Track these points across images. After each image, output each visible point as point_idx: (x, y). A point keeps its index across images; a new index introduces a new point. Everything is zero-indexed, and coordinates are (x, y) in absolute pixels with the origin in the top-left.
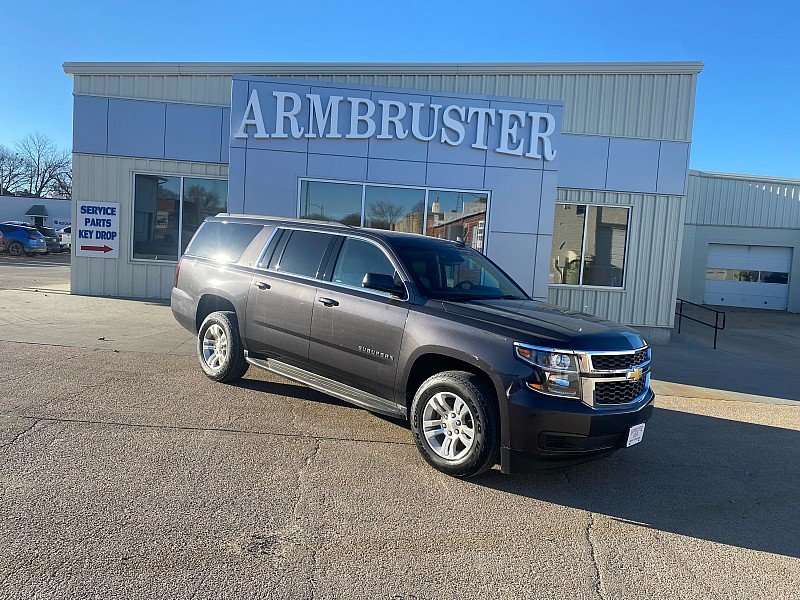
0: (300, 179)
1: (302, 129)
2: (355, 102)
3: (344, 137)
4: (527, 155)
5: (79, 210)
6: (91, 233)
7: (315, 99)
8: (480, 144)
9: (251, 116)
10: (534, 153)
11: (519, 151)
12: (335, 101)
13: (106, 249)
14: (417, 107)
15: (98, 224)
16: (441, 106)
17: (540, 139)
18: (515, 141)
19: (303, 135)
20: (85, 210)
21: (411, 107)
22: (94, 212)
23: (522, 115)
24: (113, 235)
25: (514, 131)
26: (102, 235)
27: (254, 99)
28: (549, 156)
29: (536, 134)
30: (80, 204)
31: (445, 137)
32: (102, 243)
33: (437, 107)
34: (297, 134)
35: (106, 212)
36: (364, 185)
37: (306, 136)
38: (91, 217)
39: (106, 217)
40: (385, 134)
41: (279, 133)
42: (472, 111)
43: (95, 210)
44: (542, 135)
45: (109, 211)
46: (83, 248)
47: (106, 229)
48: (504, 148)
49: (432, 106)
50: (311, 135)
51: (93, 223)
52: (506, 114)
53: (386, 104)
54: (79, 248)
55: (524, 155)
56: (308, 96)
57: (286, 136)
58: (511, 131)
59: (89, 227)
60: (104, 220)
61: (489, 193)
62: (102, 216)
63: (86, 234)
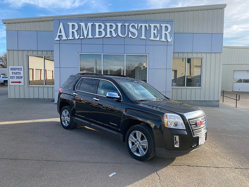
0: (79, 54)
1: (79, 35)
2: (97, 25)
3: (94, 37)
4: (161, 40)
5: (10, 69)
6: (14, 77)
7: (83, 24)
8: (143, 37)
9: (60, 32)
10: (163, 39)
11: (158, 39)
12: (90, 25)
13: (20, 82)
14: (119, 25)
15: (16, 74)
16: (128, 24)
17: (165, 34)
18: (156, 35)
20: (12, 69)
21: (117, 25)
22: (15, 70)
23: (158, 25)
24: (22, 77)
25: (156, 32)
26: (18, 78)
27: (61, 26)
28: (169, 40)
29: (164, 32)
30: (10, 67)
31: (130, 35)
32: (18, 80)
36: (102, 54)
37: (80, 38)
40: (108, 35)
41: (71, 37)
42: (140, 25)
43: (15, 69)
44: (166, 32)
45: (20, 69)
46: (12, 82)
47: (19, 75)
48: (152, 38)
49: (125, 24)
50: (82, 37)
51: (15, 74)
52: (152, 25)
53: (108, 25)
54: (10, 82)
55: (160, 40)
56: (80, 23)
57: (73, 38)
58: (154, 32)
59: (13, 75)
60: (18, 72)
61: (148, 55)
62: (18, 71)
63: (12, 77)
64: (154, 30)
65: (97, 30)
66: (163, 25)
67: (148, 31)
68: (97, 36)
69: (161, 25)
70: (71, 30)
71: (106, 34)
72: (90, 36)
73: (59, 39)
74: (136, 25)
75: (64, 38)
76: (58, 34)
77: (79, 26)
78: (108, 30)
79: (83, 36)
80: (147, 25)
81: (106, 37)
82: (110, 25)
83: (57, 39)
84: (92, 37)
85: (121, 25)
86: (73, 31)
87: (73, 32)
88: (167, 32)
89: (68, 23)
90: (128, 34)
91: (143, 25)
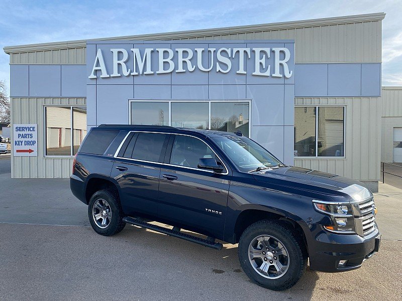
0: (130, 101)
1: (129, 70)
2: (161, 51)
3: (155, 73)
4: (273, 75)
5: (15, 129)
6: (22, 142)
7: (136, 51)
8: (241, 70)
9: (98, 64)
10: (277, 74)
11: (268, 73)
12: (148, 51)
13: (30, 151)
14: (199, 51)
15: (26, 137)
16: (215, 49)
17: (281, 64)
18: (264, 67)
19: (130, 74)
20: (18, 129)
21: (196, 51)
23: (268, 50)
24: (34, 143)
25: (263, 61)
26: (28, 143)
27: (99, 55)
28: (288, 75)
29: (278, 61)
30: (15, 126)
31: (218, 68)
32: (27, 148)
33: (212, 50)
34: (126, 73)
35: (29, 129)
36: (170, 102)
37: (132, 74)
38: (21, 133)
39: (30, 133)
40: (181, 69)
41: (115, 74)
42: (235, 50)
43: (23, 129)
44: (281, 62)
45: (31, 129)
46: (18, 151)
47: (30, 140)
48: (257, 72)
49: (209, 49)
50: (135, 73)
51: (23, 137)
52: (257, 50)
53: (180, 51)
54: (15, 151)
55: (271, 75)
56: (132, 50)
57: (119, 75)
58: (261, 61)
59: (21, 139)
60: (28, 134)
61: (250, 101)
62: (27, 132)
63: (19, 143)
64: (261, 58)
65: (161, 60)
66: (277, 50)
67: (249, 59)
68: (161, 71)
69: (273, 49)
70: (116, 62)
71: (176, 67)
72: (149, 71)
73: (95, 77)
74: (229, 51)
75: (104, 74)
76: (95, 68)
77: (130, 54)
78: (181, 59)
79: (137, 70)
80: (248, 50)
81: (177, 71)
82: (184, 52)
83: (93, 76)
84: (153, 73)
85: (203, 51)
86: (119, 62)
87: (119, 64)
88: (283, 62)
89: (112, 50)
90: (215, 66)
91: (242, 50)
